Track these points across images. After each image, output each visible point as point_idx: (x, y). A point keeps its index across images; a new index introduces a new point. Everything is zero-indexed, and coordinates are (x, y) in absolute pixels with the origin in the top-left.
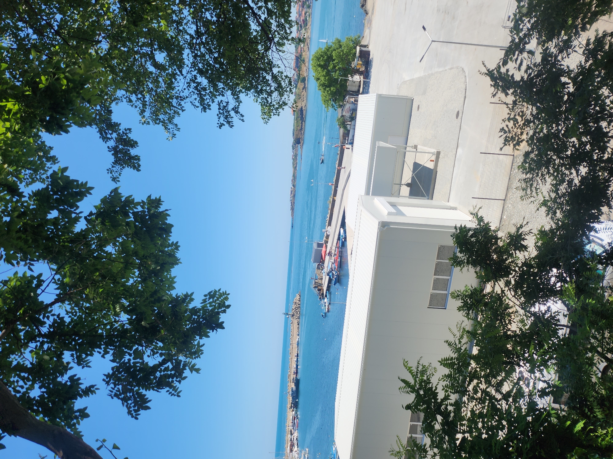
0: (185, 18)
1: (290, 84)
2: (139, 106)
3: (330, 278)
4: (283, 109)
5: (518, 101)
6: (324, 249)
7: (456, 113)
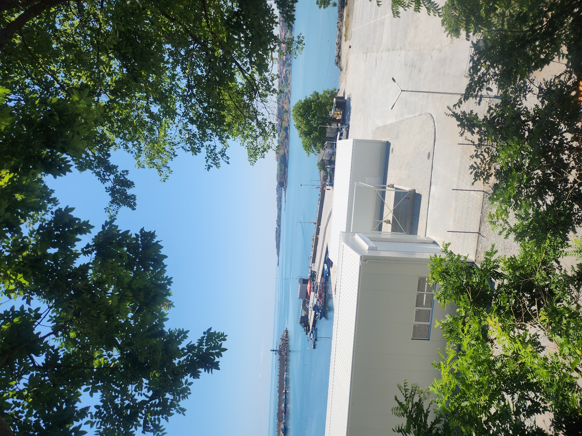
0: (177, 75)
1: (274, 129)
2: (134, 152)
3: (315, 313)
4: (267, 152)
5: (483, 138)
6: (309, 285)
7: (427, 154)
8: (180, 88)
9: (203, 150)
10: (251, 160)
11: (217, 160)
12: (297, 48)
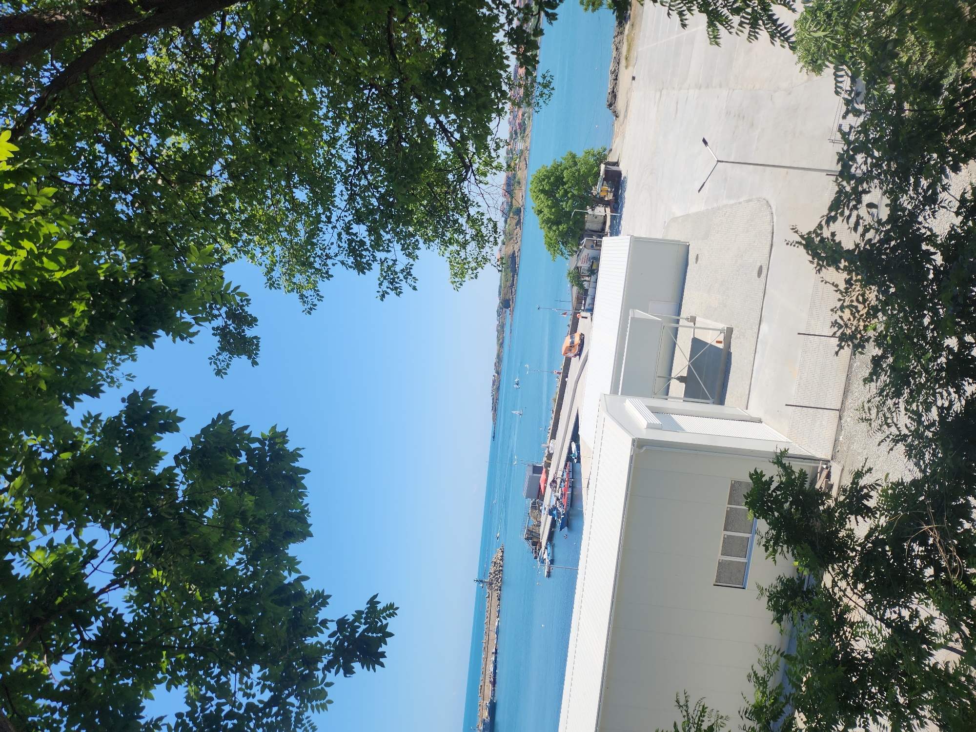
6: (543, 476)
7: (757, 268)
8: (343, 160)
9: (376, 266)
10: (455, 282)
11: (396, 283)
12: (541, 95)
